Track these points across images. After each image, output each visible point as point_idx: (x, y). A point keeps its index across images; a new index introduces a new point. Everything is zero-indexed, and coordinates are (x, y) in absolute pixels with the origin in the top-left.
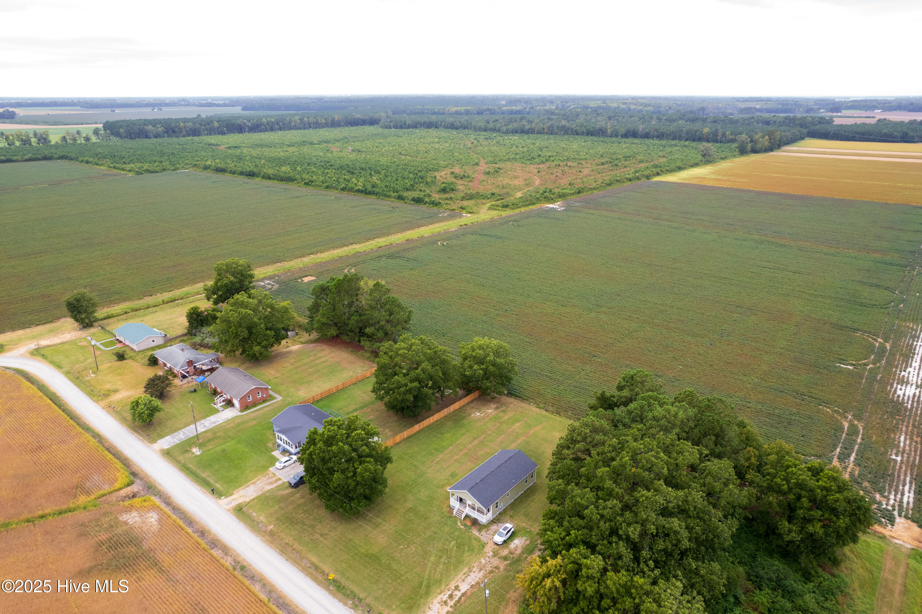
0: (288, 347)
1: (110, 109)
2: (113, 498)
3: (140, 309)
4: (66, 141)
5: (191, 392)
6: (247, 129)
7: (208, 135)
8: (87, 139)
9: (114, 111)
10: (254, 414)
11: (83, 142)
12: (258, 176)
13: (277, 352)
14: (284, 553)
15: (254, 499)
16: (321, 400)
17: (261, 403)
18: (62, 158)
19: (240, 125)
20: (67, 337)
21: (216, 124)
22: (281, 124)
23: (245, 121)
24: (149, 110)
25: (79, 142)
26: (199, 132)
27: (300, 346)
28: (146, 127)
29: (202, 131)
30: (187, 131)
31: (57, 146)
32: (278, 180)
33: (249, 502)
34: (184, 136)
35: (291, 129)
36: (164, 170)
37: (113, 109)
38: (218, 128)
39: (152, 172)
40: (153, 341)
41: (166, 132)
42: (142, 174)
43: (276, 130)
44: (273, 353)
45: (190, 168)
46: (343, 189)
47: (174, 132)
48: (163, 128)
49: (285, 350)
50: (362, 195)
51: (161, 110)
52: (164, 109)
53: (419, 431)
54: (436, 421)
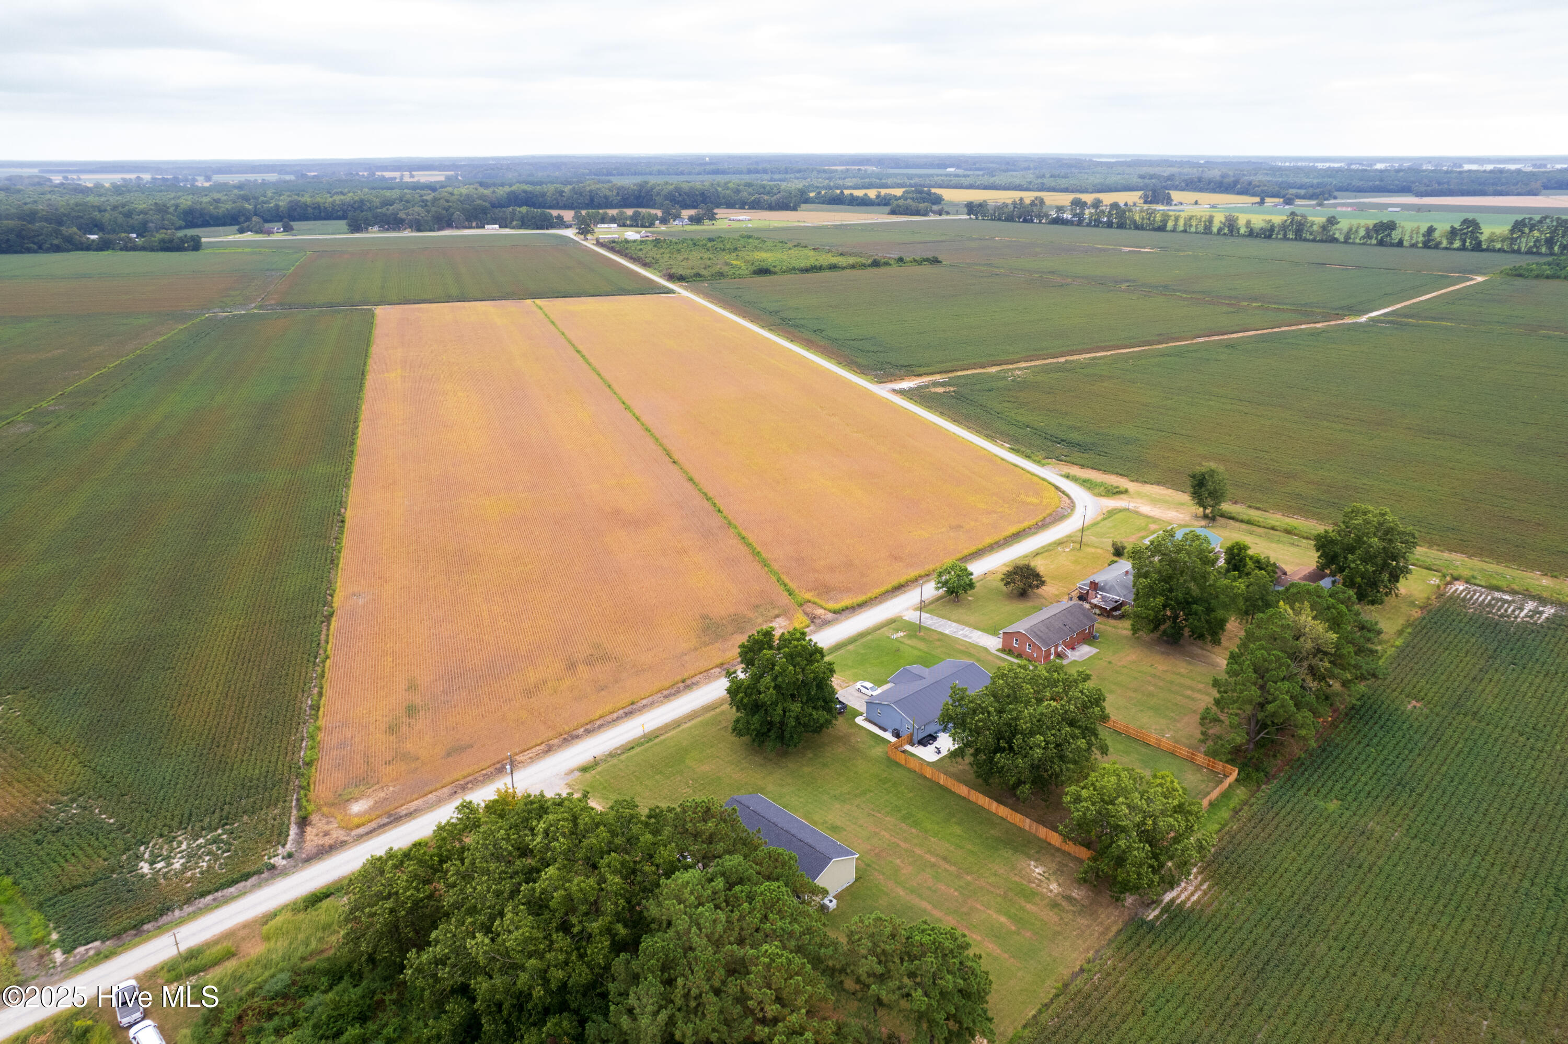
2: (810, 608)
10: (990, 658)
20: (1169, 515)
53: (964, 798)
54: (1002, 818)
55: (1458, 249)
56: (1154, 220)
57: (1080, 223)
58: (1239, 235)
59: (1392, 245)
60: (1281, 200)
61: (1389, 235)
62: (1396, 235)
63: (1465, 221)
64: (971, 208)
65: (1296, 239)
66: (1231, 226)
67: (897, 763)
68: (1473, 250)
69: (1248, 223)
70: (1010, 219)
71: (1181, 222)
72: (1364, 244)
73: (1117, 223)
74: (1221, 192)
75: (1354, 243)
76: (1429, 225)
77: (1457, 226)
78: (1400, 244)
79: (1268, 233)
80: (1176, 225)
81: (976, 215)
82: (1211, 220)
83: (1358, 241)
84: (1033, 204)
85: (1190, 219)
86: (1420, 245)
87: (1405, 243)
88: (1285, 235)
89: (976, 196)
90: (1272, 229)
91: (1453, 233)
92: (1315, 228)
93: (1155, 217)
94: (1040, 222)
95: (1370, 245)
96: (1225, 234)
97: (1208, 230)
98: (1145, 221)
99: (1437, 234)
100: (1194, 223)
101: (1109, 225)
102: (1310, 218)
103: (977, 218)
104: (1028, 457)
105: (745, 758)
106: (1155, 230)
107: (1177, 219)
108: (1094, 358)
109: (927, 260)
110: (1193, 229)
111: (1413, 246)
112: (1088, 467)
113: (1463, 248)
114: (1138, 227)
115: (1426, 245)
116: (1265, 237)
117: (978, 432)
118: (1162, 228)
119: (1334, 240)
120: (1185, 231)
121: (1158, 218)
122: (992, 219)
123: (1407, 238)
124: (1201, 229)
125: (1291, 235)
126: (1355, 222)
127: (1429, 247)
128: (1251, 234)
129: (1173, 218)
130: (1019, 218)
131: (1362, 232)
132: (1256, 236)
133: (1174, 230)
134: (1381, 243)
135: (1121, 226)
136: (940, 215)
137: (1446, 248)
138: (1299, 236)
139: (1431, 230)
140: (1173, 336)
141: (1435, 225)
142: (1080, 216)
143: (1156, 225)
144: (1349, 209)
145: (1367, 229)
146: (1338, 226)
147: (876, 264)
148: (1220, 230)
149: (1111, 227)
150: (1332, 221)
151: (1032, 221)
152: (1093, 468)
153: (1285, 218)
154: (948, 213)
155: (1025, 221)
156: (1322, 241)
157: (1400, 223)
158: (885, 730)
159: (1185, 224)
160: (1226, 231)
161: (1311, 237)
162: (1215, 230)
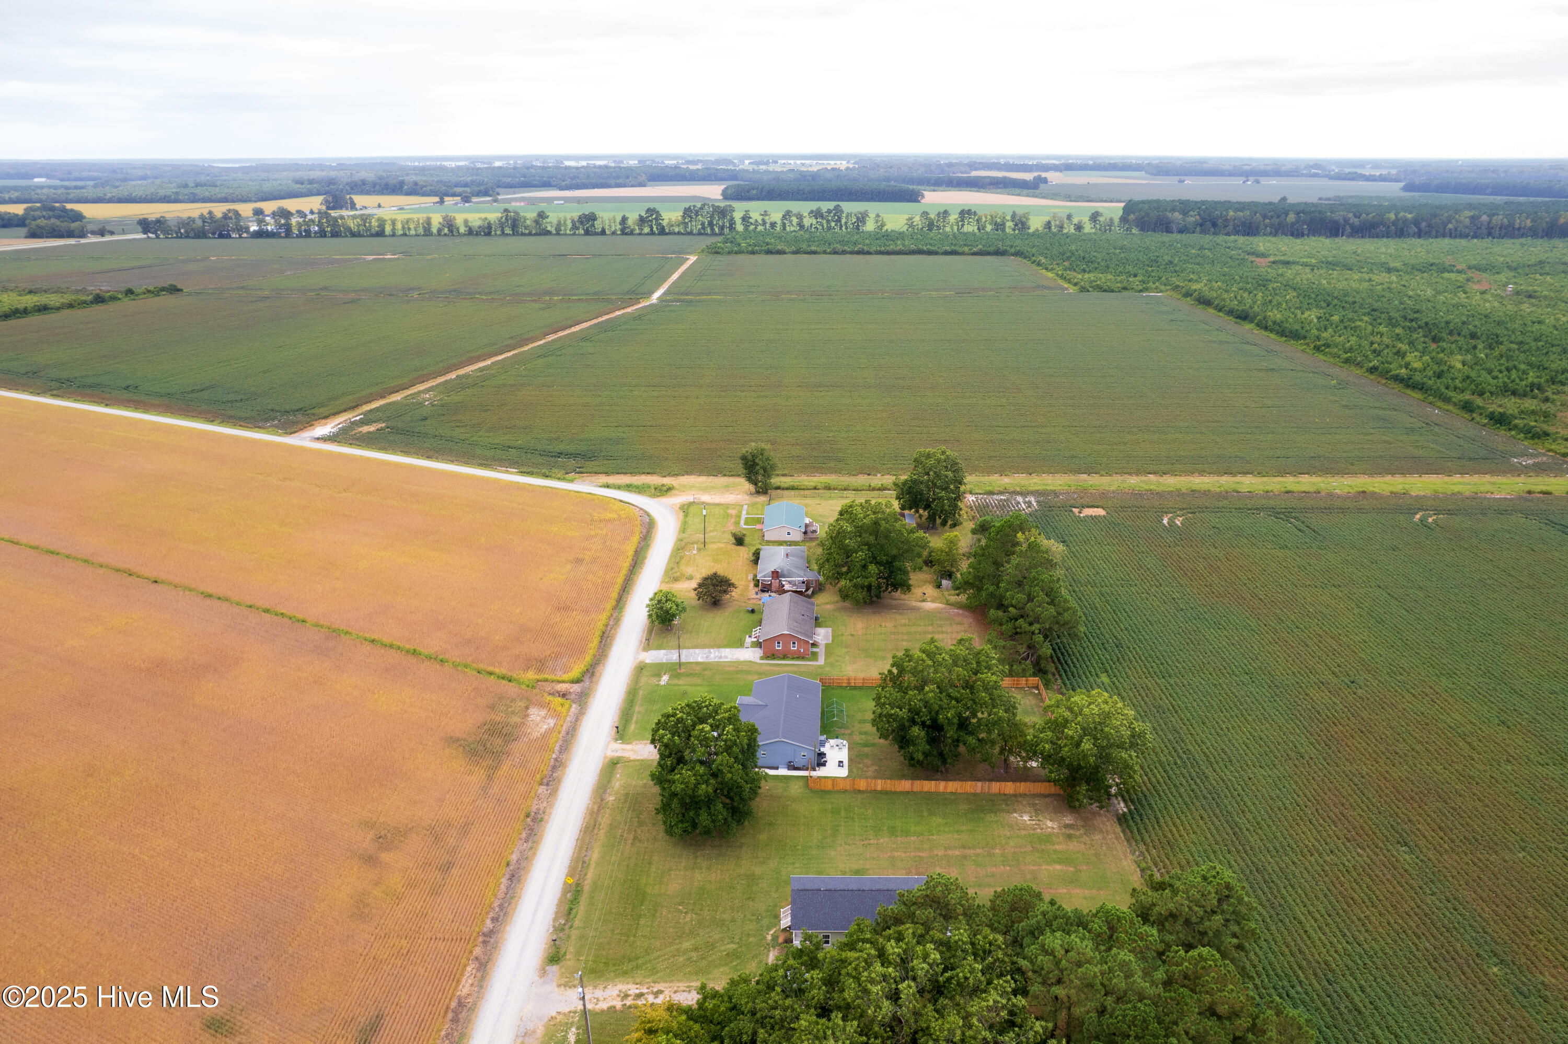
0: (924, 601)
1: (1178, 178)
2: (548, 687)
3: (835, 489)
4: (1050, 228)
5: (748, 611)
6: (1348, 230)
7: (1270, 234)
8: (1079, 227)
9: (1183, 181)
10: (768, 668)
11: (1072, 231)
12: (1251, 321)
13: (903, 602)
14: (585, 832)
15: (638, 760)
16: (860, 688)
17: (793, 659)
18: (1017, 254)
19: (1336, 222)
20: (730, 498)
21: (1291, 217)
22: (1424, 224)
23: (1351, 215)
24: (1239, 181)
25: (1065, 231)
26: (1257, 228)
27: (940, 605)
28: (1170, 215)
29: (1262, 226)
30: (1235, 226)
31: (1036, 234)
32: (1277, 333)
33: (630, 761)
34: (1228, 234)
35: (1444, 236)
36: (1125, 289)
37: (1182, 178)
38: (1293, 224)
39: (1105, 291)
40: (789, 534)
41: (1201, 225)
42: (1088, 291)
43: (1409, 236)
44: (894, 602)
45: (1167, 290)
46: (1373, 370)
47: (1214, 225)
48: (1198, 217)
49: (914, 604)
50: (1398, 387)
51: (1258, 182)
52: (1264, 181)
53: (908, 793)
54: (952, 793)
55: (647, 234)
56: (370, 226)
57: (288, 233)
58: (459, 234)
59: (596, 234)
60: (459, 198)
61: (593, 225)
62: (598, 225)
63: (648, 210)
64: (145, 225)
65: (514, 234)
66: (450, 226)
67: (823, 791)
68: (659, 234)
69: (466, 222)
70: (201, 234)
71: (399, 226)
72: (574, 234)
73: (332, 231)
74: (389, 194)
75: (566, 234)
76: (622, 215)
77: (643, 214)
78: (603, 232)
79: (487, 231)
80: (394, 229)
81: (155, 233)
82: (428, 222)
83: (568, 232)
84: (225, 217)
85: (407, 222)
86: (619, 232)
87: (608, 232)
88: (503, 231)
89: (153, 211)
90: (489, 226)
91: (642, 220)
92: (528, 222)
93: (370, 223)
94: (240, 237)
95: (579, 235)
96: (445, 235)
97: (427, 232)
98: (361, 228)
99: (630, 222)
100: (412, 226)
101: (322, 234)
102: (522, 214)
103: (158, 237)
104: (546, 476)
105: (696, 857)
106: (372, 235)
107: (394, 222)
108: (481, 369)
109: (163, 289)
110: (413, 232)
111: (614, 233)
112: (613, 473)
113: (652, 233)
114: (354, 235)
115: (624, 233)
116: (485, 235)
117: (467, 463)
118: (380, 234)
119: (548, 233)
120: (405, 235)
121: (374, 223)
122: (177, 237)
123: (607, 227)
124: (421, 231)
125: (508, 231)
126: (562, 215)
127: (626, 234)
128: (471, 232)
129: (389, 222)
130: (214, 234)
131: (570, 225)
132: (477, 234)
133: (393, 235)
134: (587, 233)
135: (336, 234)
136: (103, 235)
137: (640, 234)
138: (515, 232)
139: (624, 220)
140: (526, 336)
141: (627, 215)
142: (288, 228)
143: (373, 231)
144: (522, 204)
145: (573, 222)
146: (548, 220)
147: (99, 299)
148: (439, 231)
149: (325, 236)
150: (542, 215)
151: (229, 236)
152: (618, 473)
153: (500, 215)
154: (112, 233)
155: (221, 236)
156: (536, 234)
157: (599, 214)
158: (777, 768)
159: (403, 228)
160: (446, 230)
161: (527, 232)
162: (434, 230)
